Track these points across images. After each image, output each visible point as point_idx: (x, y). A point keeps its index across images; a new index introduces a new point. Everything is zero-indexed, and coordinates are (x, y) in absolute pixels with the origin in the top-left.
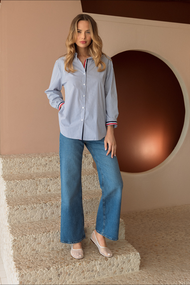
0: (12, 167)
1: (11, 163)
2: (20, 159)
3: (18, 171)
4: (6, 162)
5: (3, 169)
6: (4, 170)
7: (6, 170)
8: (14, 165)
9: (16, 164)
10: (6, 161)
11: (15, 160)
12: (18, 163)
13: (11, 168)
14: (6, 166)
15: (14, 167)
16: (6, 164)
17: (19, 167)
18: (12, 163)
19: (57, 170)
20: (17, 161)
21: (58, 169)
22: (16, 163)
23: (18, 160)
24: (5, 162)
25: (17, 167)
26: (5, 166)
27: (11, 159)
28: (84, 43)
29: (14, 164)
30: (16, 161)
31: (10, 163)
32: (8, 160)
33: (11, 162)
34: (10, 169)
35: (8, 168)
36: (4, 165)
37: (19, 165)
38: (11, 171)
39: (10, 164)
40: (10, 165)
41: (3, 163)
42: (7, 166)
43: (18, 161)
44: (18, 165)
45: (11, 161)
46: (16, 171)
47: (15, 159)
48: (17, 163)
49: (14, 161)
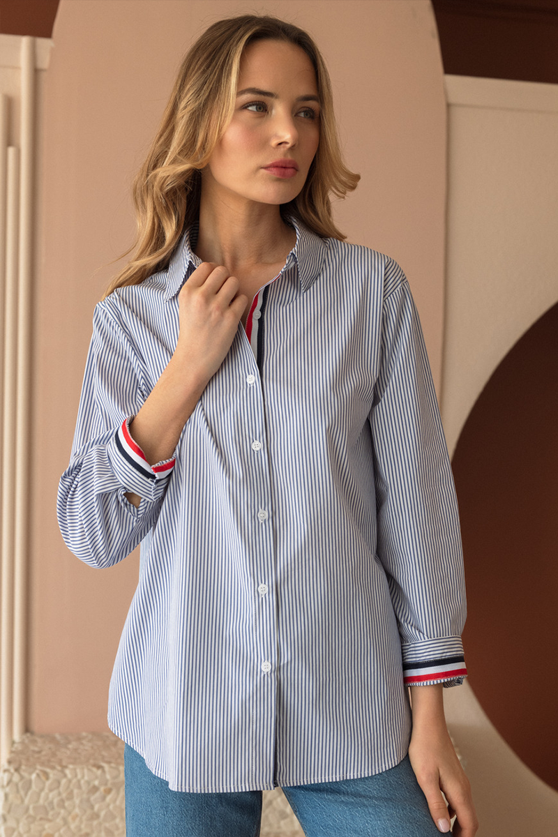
0: (53, 809)
1: (46, 790)
2: (94, 769)
3: (80, 830)
4: (20, 784)
5: (8, 817)
6: (11, 823)
7: (21, 824)
8: (62, 801)
9: (70, 796)
10: (22, 778)
11: (69, 776)
12: (79, 787)
13: (47, 813)
14: (23, 801)
15: (64, 807)
16: (22, 793)
17: (89, 812)
18: (51, 790)
19: (279, 827)
20: (79, 781)
21: (282, 823)
22: (72, 791)
23: (83, 777)
24: (17, 785)
25: (77, 810)
26: (18, 802)
27: (48, 770)
28: (290, 171)
29: (59, 794)
30: (70, 781)
31: (42, 790)
32: (34, 776)
33: (48, 783)
34: (41, 819)
35: (31, 812)
36: (11, 797)
37: (88, 800)
38: (44, 829)
39: (43, 794)
40: (41, 801)
41: (7, 789)
42: (26, 801)
43: (82, 782)
44: (81, 801)
45: (47, 778)
46: (69, 828)
47: (67, 772)
48: (76, 791)
49: (64, 781)
